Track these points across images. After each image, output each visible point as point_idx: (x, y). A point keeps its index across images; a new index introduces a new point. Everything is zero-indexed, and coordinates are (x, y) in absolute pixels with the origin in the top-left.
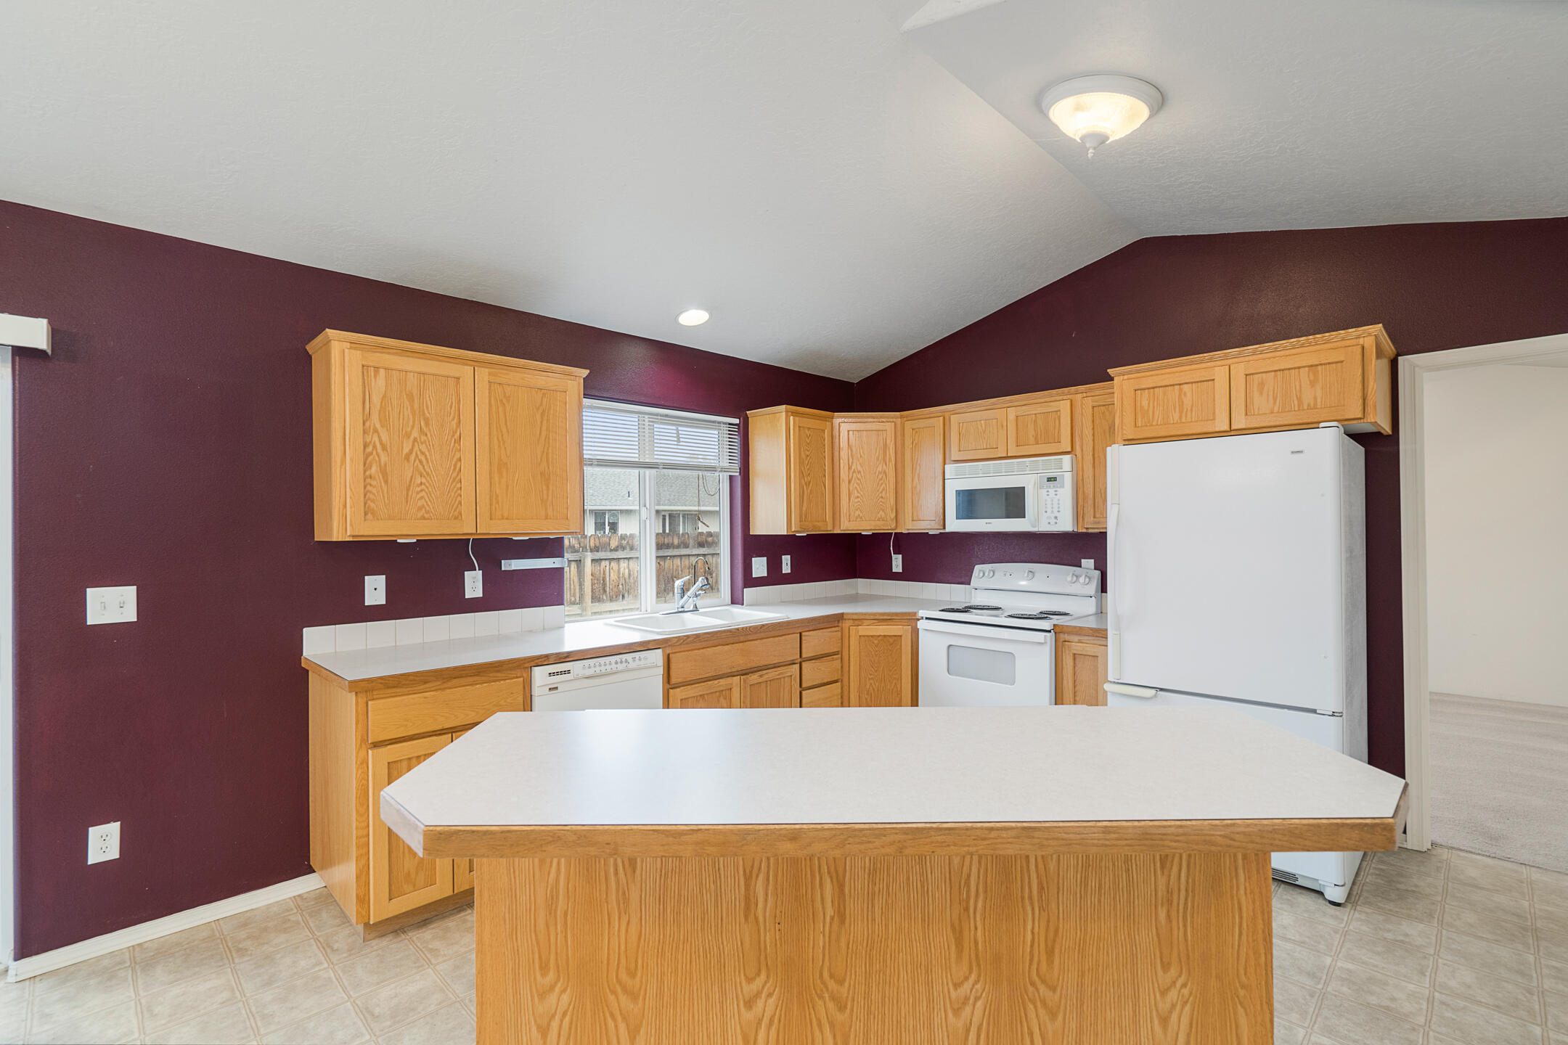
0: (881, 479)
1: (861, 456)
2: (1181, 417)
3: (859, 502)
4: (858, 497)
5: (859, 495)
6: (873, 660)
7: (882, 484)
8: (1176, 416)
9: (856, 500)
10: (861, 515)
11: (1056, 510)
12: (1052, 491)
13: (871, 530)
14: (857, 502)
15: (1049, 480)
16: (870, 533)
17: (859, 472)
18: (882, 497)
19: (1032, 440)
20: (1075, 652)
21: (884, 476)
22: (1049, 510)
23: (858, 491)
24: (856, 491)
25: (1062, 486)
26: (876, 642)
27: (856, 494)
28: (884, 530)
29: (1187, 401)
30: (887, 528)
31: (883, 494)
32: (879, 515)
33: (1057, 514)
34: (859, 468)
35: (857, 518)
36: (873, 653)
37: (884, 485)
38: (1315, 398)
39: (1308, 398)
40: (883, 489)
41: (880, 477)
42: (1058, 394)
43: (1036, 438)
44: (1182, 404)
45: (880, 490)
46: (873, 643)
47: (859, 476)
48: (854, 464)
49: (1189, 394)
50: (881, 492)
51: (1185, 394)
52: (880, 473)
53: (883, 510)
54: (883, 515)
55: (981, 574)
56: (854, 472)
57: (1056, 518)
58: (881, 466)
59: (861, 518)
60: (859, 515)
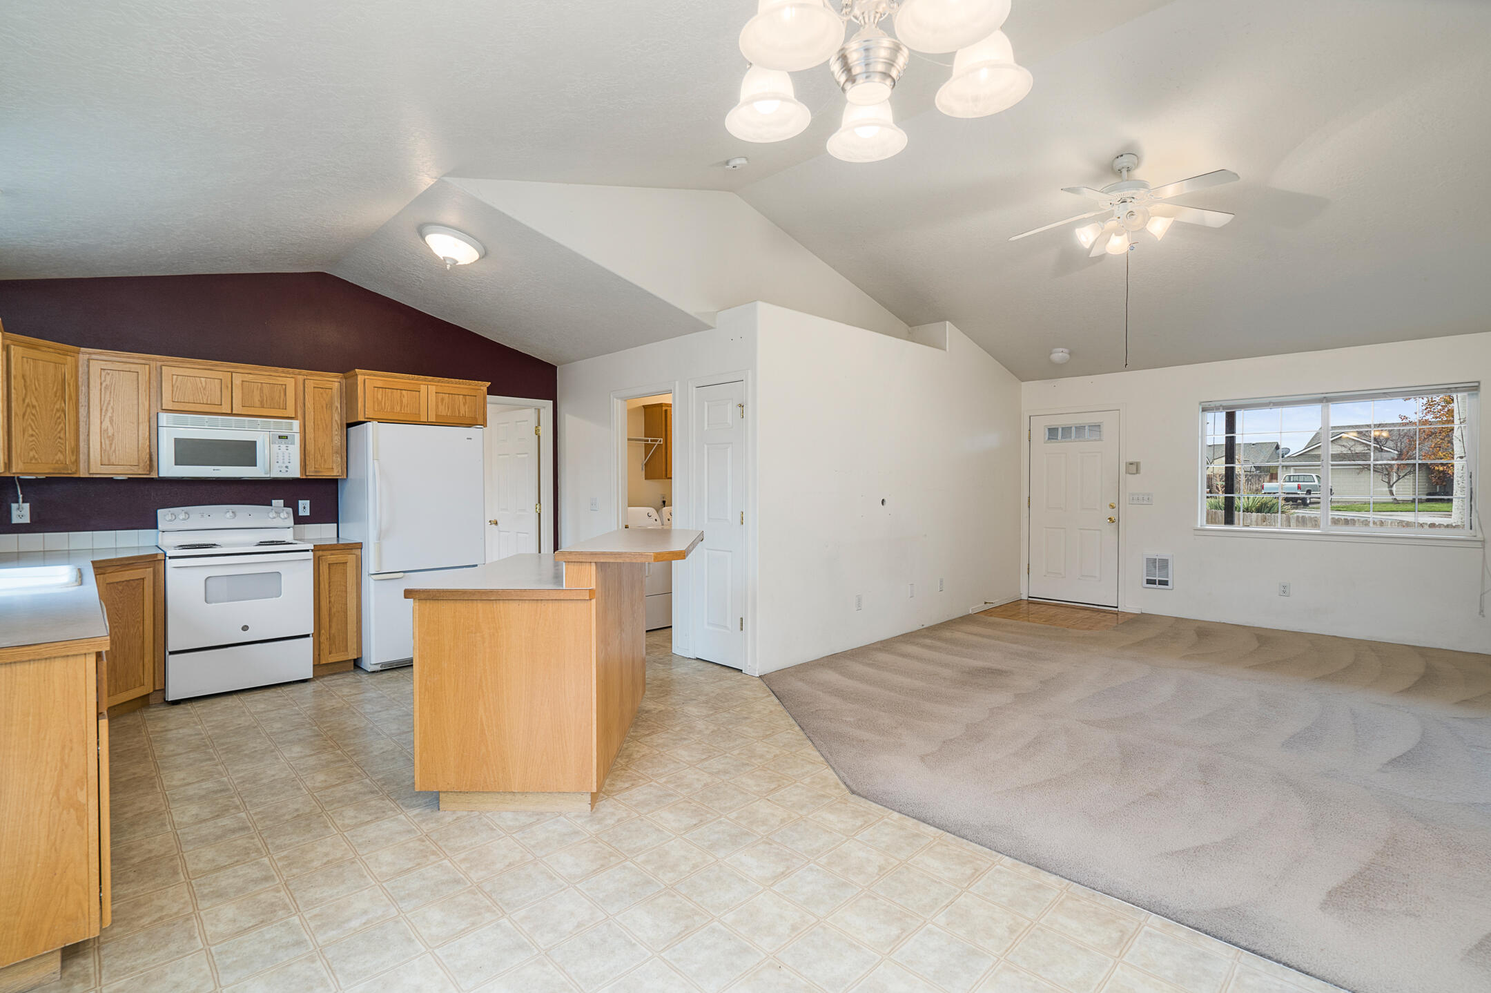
0: (59, 418)
1: (36, 389)
2: (401, 410)
3: (33, 441)
4: (32, 435)
5: (34, 433)
6: (117, 607)
7: (60, 423)
8: (399, 409)
9: (31, 439)
10: (36, 456)
11: (287, 461)
12: (283, 447)
13: (45, 473)
14: (31, 442)
15: (280, 437)
16: (44, 477)
17: (34, 407)
18: (60, 438)
19: (258, 404)
20: (330, 562)
21: (63, 415)
22: (280, 461)
23: (32, 429)
24: (30, 428)
25: (293, 443)
26: (120, 588)
27: (31, 432)
28: (64, 474)
29: (405, 400)
30: (66, 472)
31: (62, 435)
32: (57, 458)
33: (288, 464)
34: (35, 403)
35: (31, 460)
36: (118, 600)
37: (62, 425)
38: (465, 412)
39: (462, 412)
40: (62, 429)
41: (58, 415)
42: (283, 372)
43: (262, 402)
44: (402, 401)
45: (59, 430)
46: (118, 590)
47: (34, 412)
48: (29, 397)
49: (406, 396)
50: (60, 432)
51: (404, 396)
52: (58, 410)
53: (61, 452)
54: (62, 458)
55: (174, 517)
56: (28, 405)
57: (287, 467)
58: (59, 402)
59: (36, 459)
60: (34, 457)
